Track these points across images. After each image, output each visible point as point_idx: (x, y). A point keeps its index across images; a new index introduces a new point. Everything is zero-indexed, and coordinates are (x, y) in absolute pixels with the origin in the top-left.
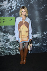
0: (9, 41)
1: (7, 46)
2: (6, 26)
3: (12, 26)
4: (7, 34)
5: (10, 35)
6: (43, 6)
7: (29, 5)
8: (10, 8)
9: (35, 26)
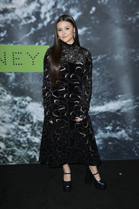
1: (23, 135)
2: (22, 74)
4: (25, 99)
5: (31, 101)
7: (94, 9)
8: (34, 19)
9: (111, 75)
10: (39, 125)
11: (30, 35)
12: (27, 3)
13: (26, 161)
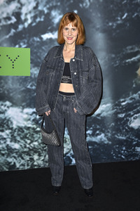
0: (11, 127)
1: (2, 142)
3: (21, 78)
6: (119, 18)
8: (14, 20)
10: (19, 131)
11: (10, 37)
12: (7, 2)
13: (5, 168)
